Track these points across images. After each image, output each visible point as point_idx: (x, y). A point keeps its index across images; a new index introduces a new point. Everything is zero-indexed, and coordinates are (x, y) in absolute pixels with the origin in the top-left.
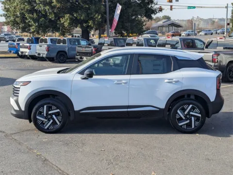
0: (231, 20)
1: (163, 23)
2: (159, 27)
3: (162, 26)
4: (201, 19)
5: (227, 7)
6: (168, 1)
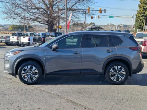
1: (92, 26)
4: (113, 25)
6: (99, 12)
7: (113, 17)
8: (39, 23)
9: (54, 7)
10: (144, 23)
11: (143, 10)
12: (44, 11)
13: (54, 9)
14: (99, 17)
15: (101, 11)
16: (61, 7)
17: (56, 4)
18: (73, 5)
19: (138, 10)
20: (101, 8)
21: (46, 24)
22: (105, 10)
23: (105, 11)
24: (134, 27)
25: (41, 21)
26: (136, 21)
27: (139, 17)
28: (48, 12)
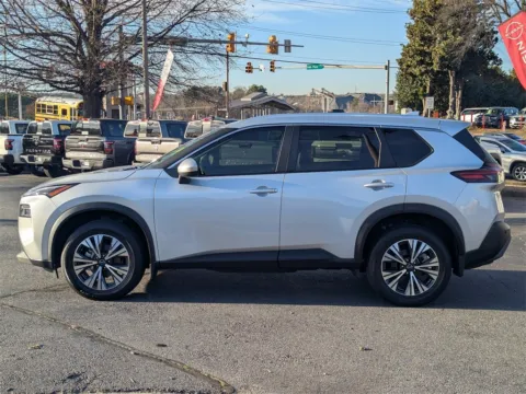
0: (395, 94)
1: (253, 99)
2: (242, 108)
4: (331, 95)
5: (387, 68)
6: (268, 50)
7: (320, 66)
8: (51, 85)
9: (106, 29)
10: (425, 87)
11: (421, 45)
12: (70, 45)
13: (104, 36)
14: (272, 69)
15: (274, 48)
16: (130, 30)
17: (113, 17)
18: (173, 26)
19: (405, 44)
20: (274, 37)
21: (77, 92)
22: (289, 41)
23: (288, 46)
24: (391, 103)
25: (59, 79)
26: (400, 81)
27: (409, 66)
28: (85, 49)
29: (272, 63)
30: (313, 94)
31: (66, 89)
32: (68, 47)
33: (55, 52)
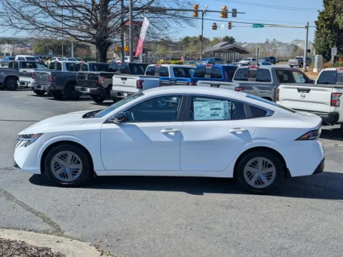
2: (215, 52)
3: (219, 51)
4: (280, 44)
5: (307, 27)
6: (221, 15)
7: (262, 26)
14: (230, 27)
15: (225, 14)
19: (321, 11)
20: (226, 7)
21: (93, 43)
22: (236, 10)
23: (235, 13)
24: (309, 51)
25: (80, 34)
29: (230, 23)
30: (267, 42)
31: (85, 41)
32: (87, 15)
33: (78, 18)
